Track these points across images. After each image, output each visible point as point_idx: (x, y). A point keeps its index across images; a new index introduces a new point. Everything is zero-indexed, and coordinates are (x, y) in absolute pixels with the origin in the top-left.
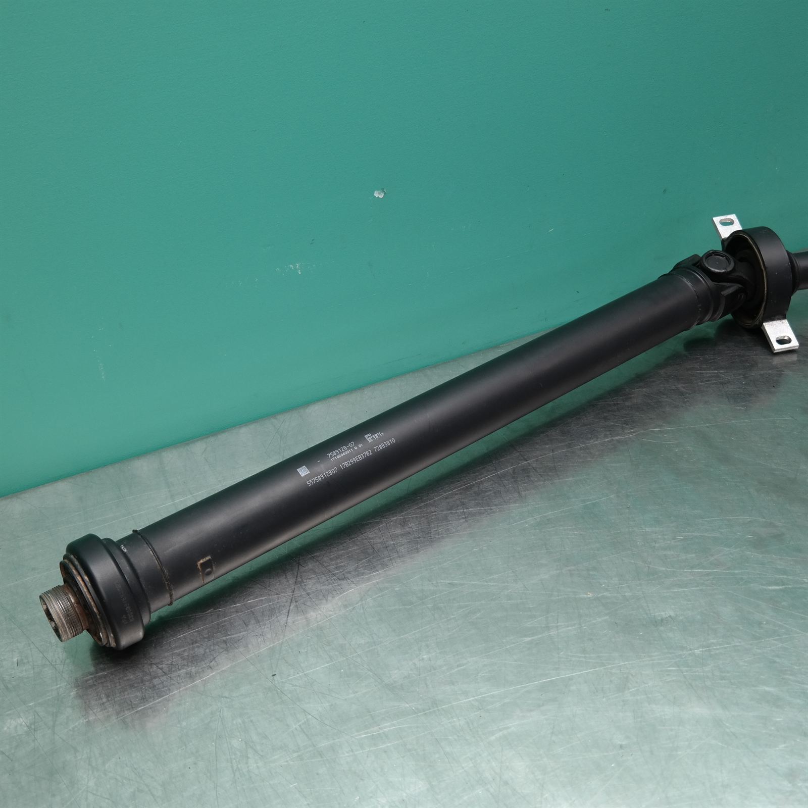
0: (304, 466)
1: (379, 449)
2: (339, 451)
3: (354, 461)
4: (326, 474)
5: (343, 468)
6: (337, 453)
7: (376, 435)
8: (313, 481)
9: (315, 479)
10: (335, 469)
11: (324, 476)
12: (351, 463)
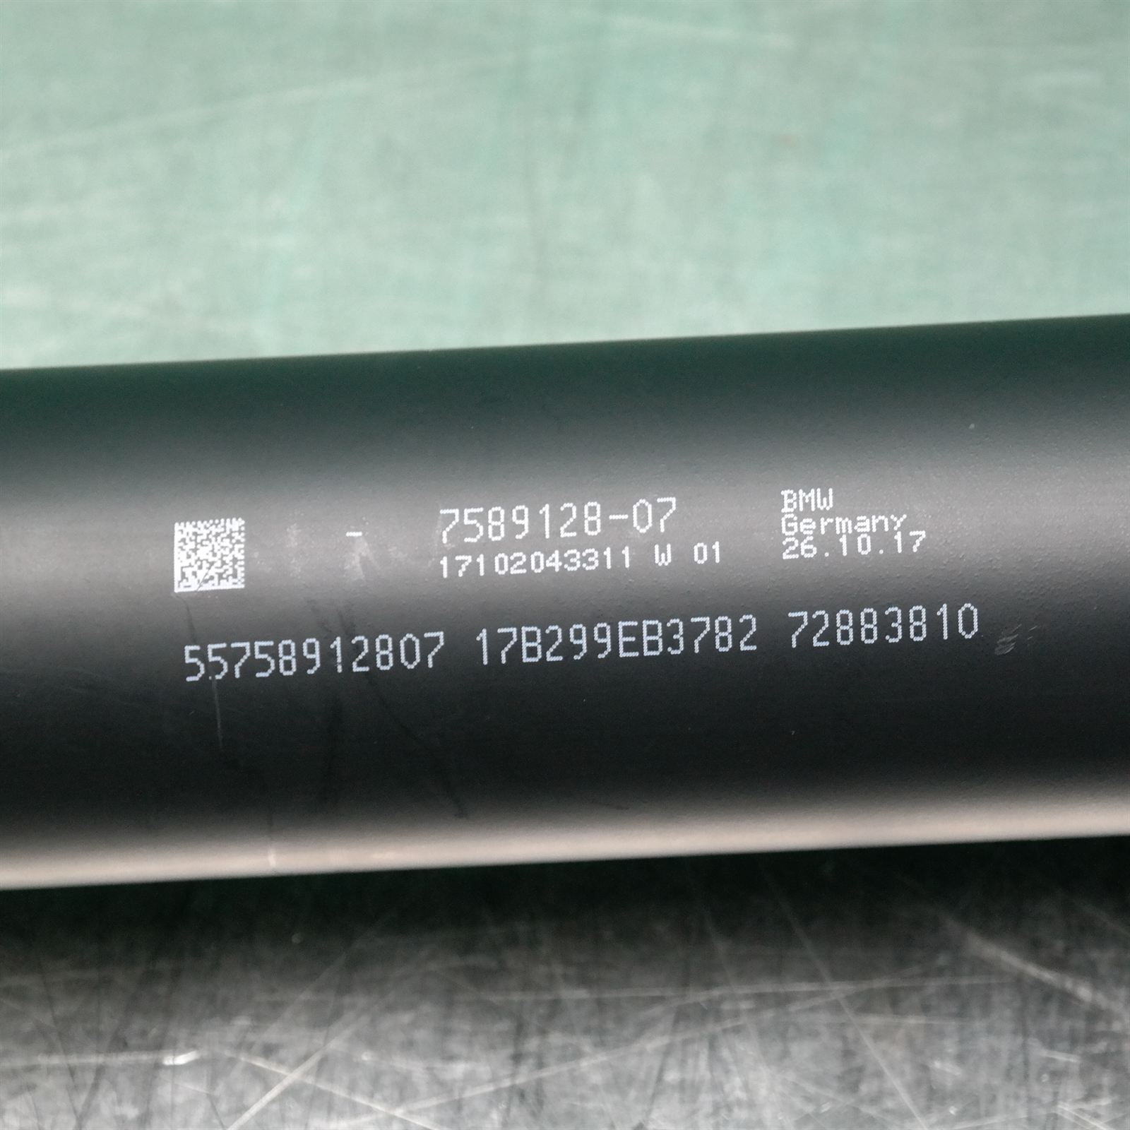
0: (236, 524)
1: (830, 635)
2: (536, 520)
3: (595, 648)
4: (352, 651)
5: (494, 655)
6: (513, 529)
7: (866, 525)
8: (231, 656)
9: (255, 649)
10: (428, 645)
11: (328, 655)
12: (568, 649)
